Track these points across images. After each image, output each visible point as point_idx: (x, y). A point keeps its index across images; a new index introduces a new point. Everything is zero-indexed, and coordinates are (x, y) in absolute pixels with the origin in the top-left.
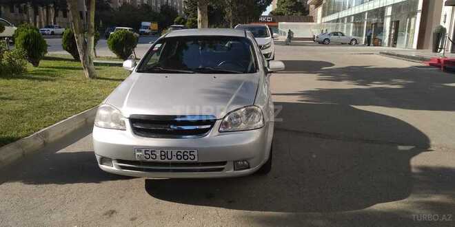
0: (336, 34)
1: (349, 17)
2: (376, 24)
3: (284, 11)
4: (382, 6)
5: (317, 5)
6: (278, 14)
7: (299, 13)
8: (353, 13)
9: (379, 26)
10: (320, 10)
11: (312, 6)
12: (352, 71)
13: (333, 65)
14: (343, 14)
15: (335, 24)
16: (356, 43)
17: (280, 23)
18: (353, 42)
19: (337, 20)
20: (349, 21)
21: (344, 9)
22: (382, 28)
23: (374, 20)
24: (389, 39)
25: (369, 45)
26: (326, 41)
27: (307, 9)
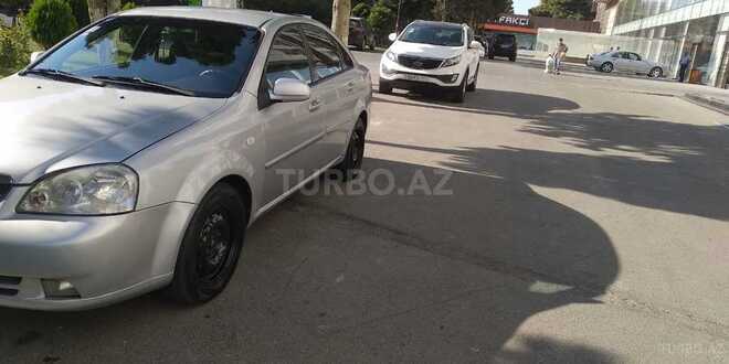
0: (626, 55)
1: (658, 29)
2: (700, 45)
3: (552, 10)
4: (714, 13)
5: (610, 5)
6: (541, 15)
7: (579, 16)
8: (665, 23)
9: (704, 47)
10: (613, 12)
11: (602, 6)
12: (600, 121)
13: (577, 106)
14: (649, 23)
15: (633, 38)
16: (661, 75)
17: (540, 30)
18: (656, 72)
19: (638, 33)
20: (656, 36)
21: (651, 14)
22: (710, 52)
23: (698, 38)
24: (719, 73)
25: (681, 81)
26: (607, 67)
27: (592, 10)
